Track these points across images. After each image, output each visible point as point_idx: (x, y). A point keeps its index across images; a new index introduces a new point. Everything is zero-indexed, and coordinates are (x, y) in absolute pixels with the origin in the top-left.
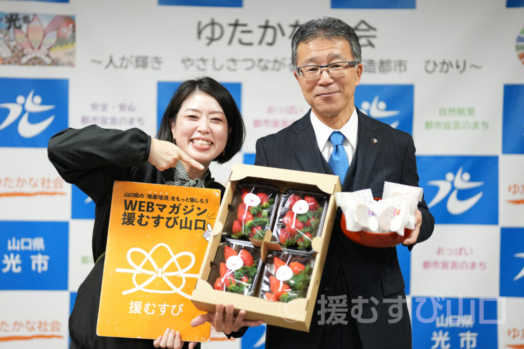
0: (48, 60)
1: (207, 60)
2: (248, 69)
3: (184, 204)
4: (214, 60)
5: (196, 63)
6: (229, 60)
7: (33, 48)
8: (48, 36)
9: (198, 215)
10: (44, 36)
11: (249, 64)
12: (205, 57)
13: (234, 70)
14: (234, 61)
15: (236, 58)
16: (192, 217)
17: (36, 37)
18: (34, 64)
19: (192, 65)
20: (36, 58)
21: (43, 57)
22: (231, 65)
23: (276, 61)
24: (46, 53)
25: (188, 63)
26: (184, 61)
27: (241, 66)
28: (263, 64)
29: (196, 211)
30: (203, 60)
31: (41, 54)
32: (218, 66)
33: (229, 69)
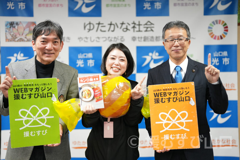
0: (26, 40)
1: (88, 38)
2: (104, 41)
3: (179, 90)
4: (91, 38)
5: (84, 39)
6: (97, 38)
7: (20, 35)
8: (26, 30)
9: (186, 94)
10: (24, 30)
11: (105, 39)
12: (87, 37)
13: (99, 42)
14: (98, 38)
15: (99, 37)
16: (183, 96)
17: (21, 31)
18: (20, 41)
19: (82, 40)
20: (21, 39)
21: (24, 38)
22: (98, 40)
23: (115, 38)
24: (25, 37)
25: (81, 39)
26: (79, 39)
27: (101, 40)
28: (110, 39)
29: (185, 93)
30: (87, 38)
31: (23, 37)
32: (92, 40)
33: (97, 41)
